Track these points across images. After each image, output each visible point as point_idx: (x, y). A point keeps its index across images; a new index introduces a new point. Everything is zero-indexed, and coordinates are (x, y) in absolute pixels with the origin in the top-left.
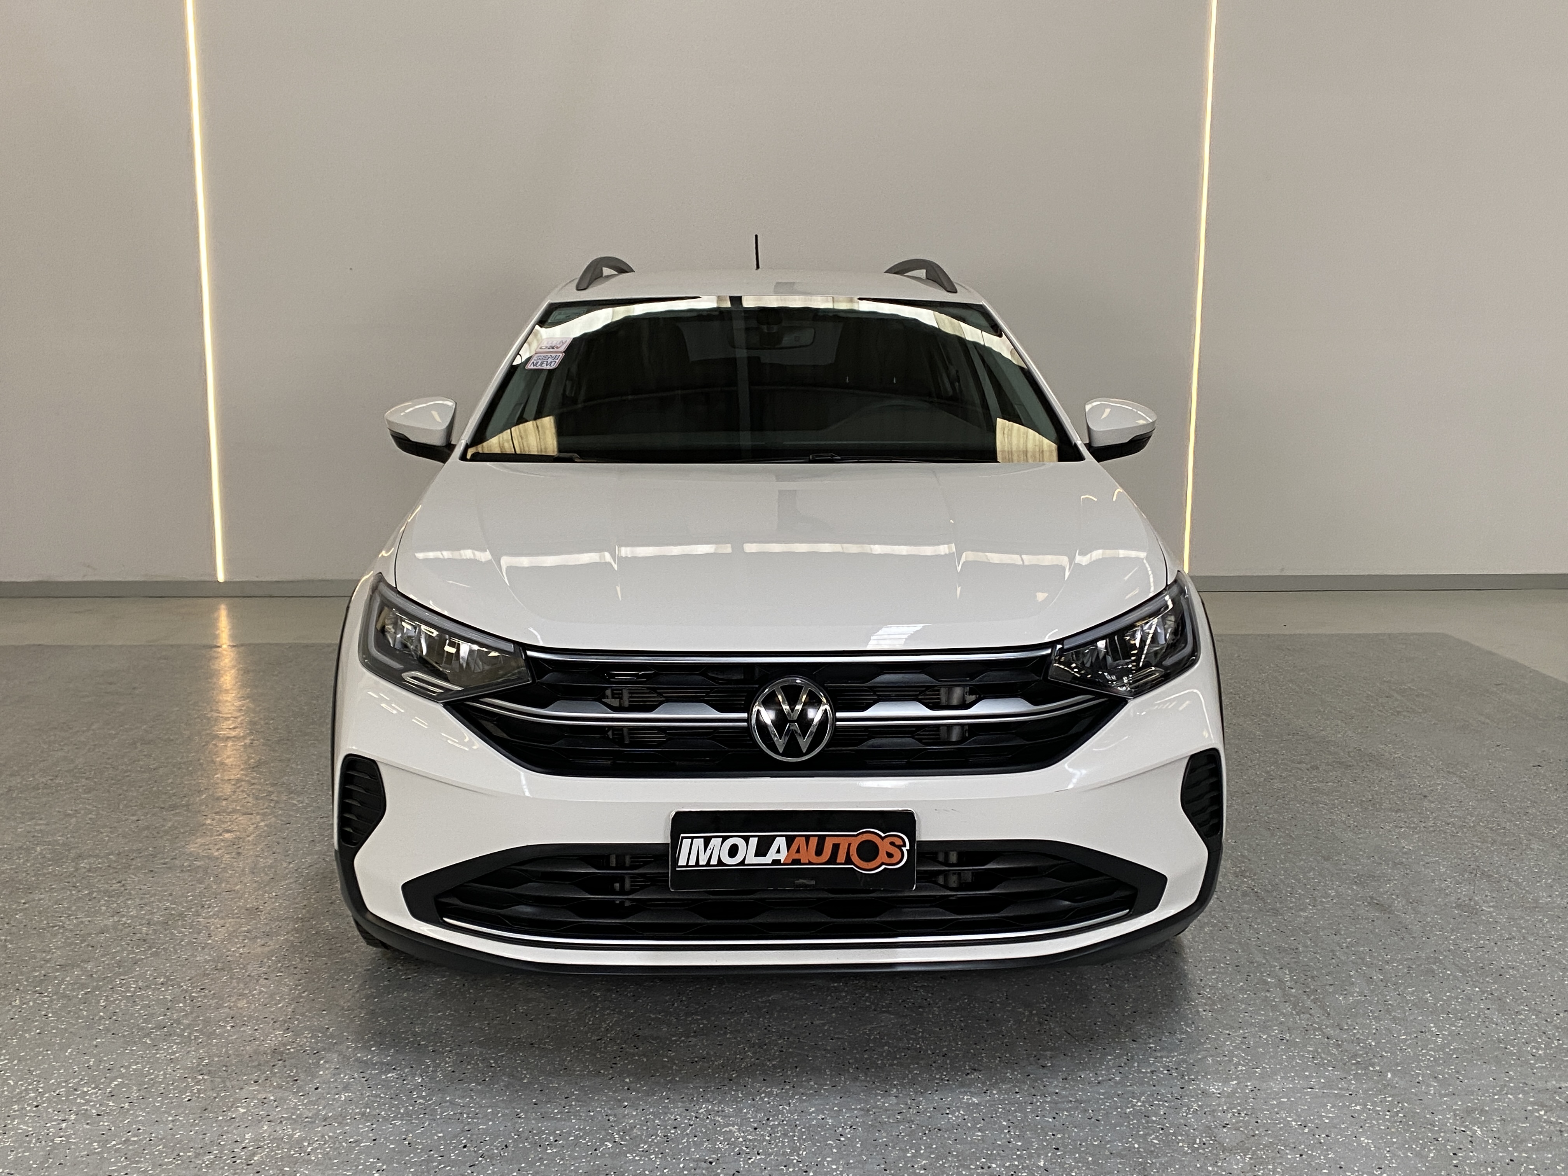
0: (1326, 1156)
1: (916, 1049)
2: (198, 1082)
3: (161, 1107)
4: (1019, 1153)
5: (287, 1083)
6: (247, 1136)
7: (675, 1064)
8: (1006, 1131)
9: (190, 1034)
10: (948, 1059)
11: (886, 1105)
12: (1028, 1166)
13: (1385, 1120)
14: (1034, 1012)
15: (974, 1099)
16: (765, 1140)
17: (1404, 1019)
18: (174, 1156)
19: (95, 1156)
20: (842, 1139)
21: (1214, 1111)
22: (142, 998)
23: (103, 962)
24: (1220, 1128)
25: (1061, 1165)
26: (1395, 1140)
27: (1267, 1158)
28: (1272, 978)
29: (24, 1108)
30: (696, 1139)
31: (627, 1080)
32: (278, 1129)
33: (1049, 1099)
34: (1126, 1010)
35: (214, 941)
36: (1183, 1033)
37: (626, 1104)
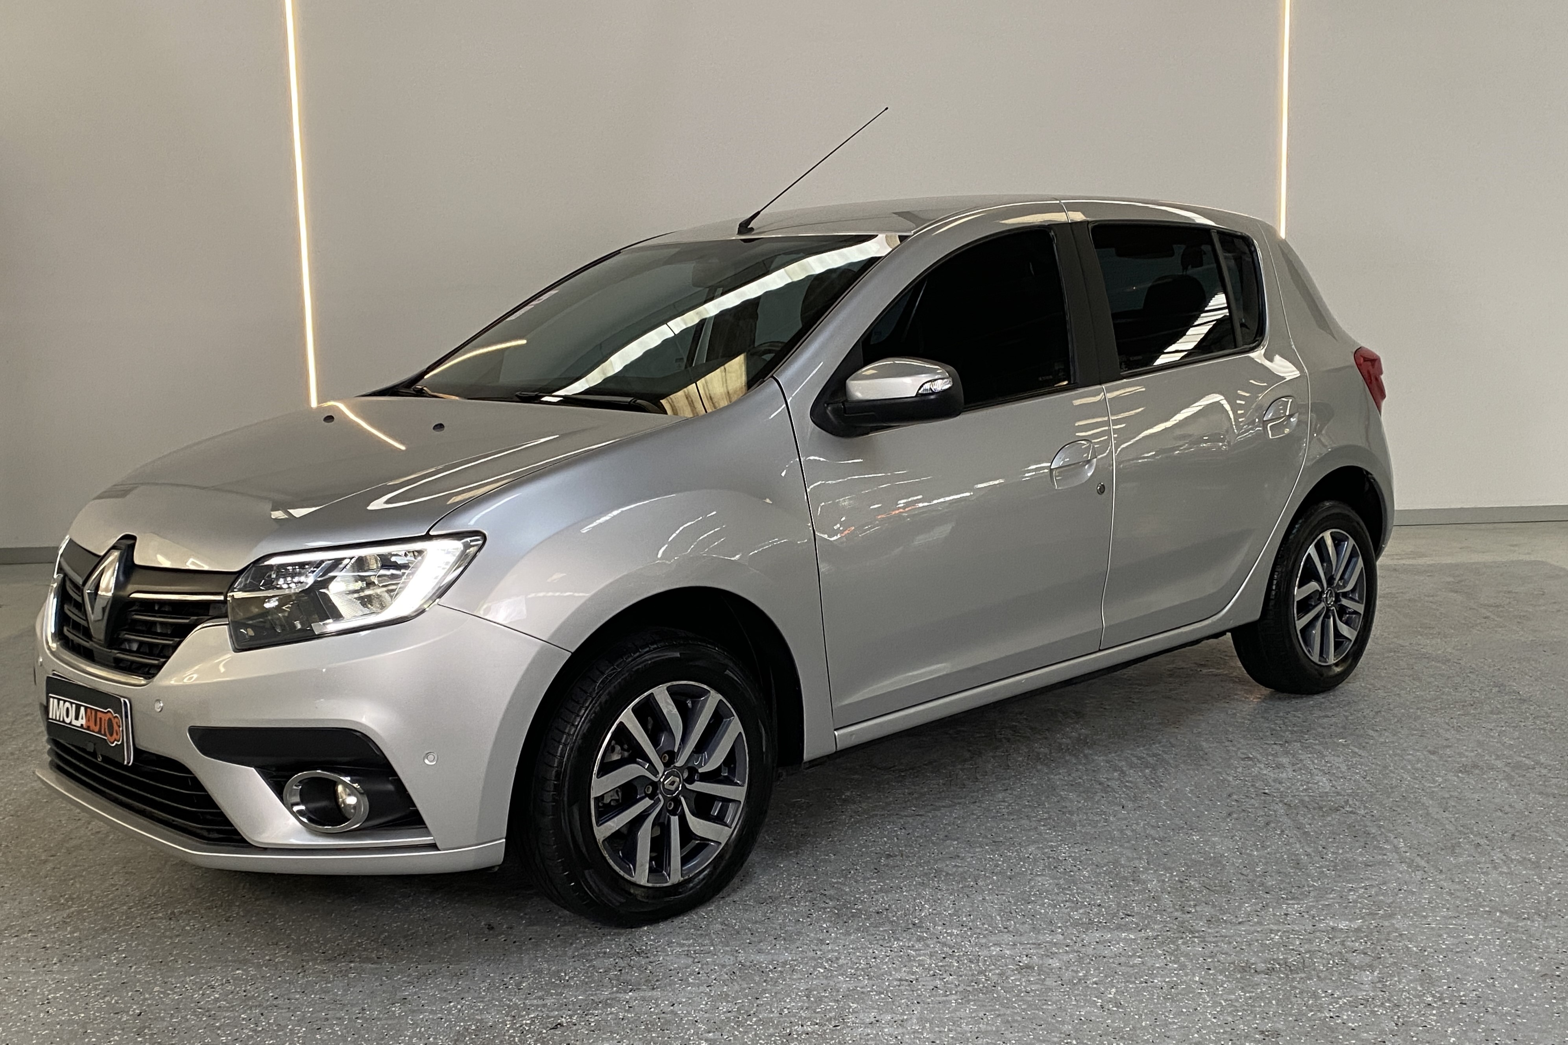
0: (1445, 971)
1: (1073, 902)
4: (1176, 972)
8: (1163, 957)
10: (1103, 907)
11: (1055, 940)
12: (1185, 981)
13: (1494, 946)
14: (1175, 874)
15: (1131, 936)
16: (954, 966)
17: (1511, 873)
20: (1021, 964)
21: (1344, 941)
25: (1214, 980)
26: (1504, 959)
27: (1393, 971)
28: (1387, 845)
30: (894, 966)
33: (1197, 935)
34: (1257, 871)
36: (1311, 887)
37: (828, 942)
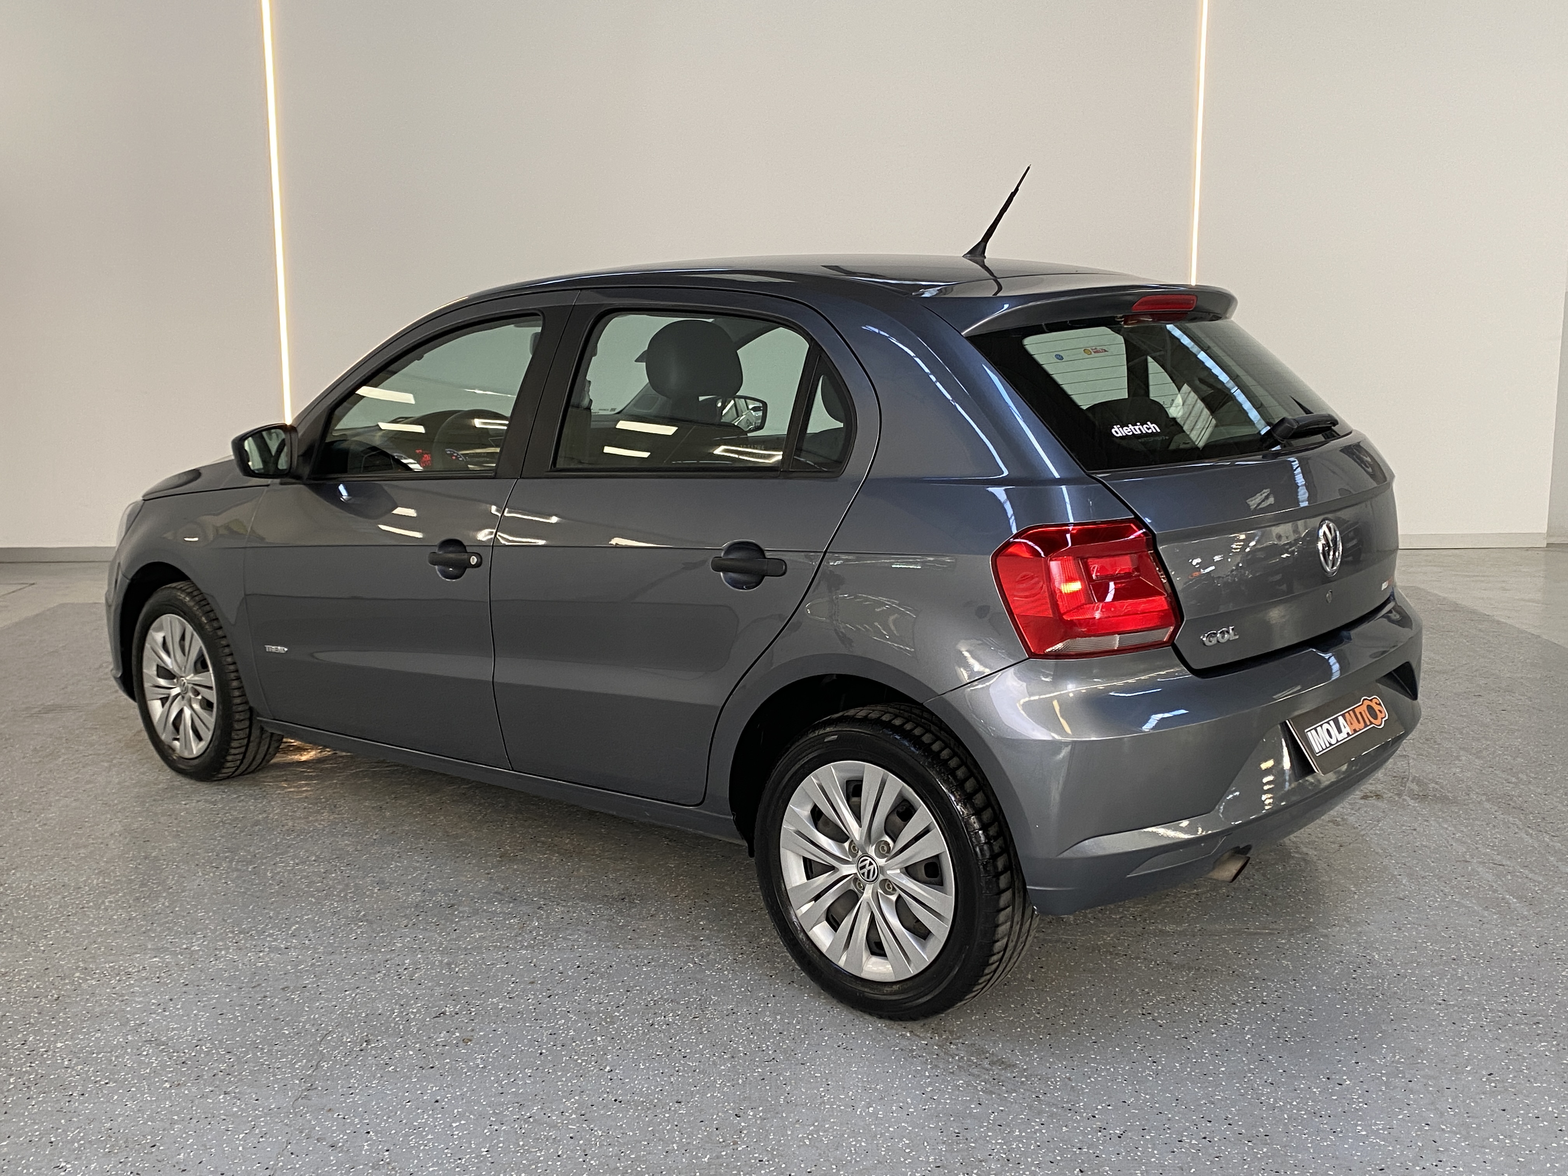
2: (360, 927)
3: (335, 942)
5: (431, 927)
6: (407, 961)
7: (738, 912)
9: (346, 895)
18: (352, 974)
19: (291, 975)
22: (301, 871)
23: (262, 846)
24: (1171, 954)
29: (226, 944)
31: (702, 923)
32: (430, 956)
35: (350, 830)
